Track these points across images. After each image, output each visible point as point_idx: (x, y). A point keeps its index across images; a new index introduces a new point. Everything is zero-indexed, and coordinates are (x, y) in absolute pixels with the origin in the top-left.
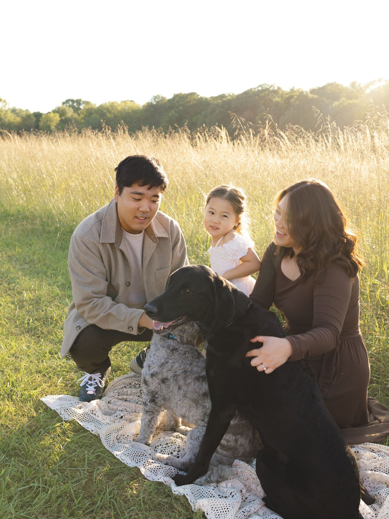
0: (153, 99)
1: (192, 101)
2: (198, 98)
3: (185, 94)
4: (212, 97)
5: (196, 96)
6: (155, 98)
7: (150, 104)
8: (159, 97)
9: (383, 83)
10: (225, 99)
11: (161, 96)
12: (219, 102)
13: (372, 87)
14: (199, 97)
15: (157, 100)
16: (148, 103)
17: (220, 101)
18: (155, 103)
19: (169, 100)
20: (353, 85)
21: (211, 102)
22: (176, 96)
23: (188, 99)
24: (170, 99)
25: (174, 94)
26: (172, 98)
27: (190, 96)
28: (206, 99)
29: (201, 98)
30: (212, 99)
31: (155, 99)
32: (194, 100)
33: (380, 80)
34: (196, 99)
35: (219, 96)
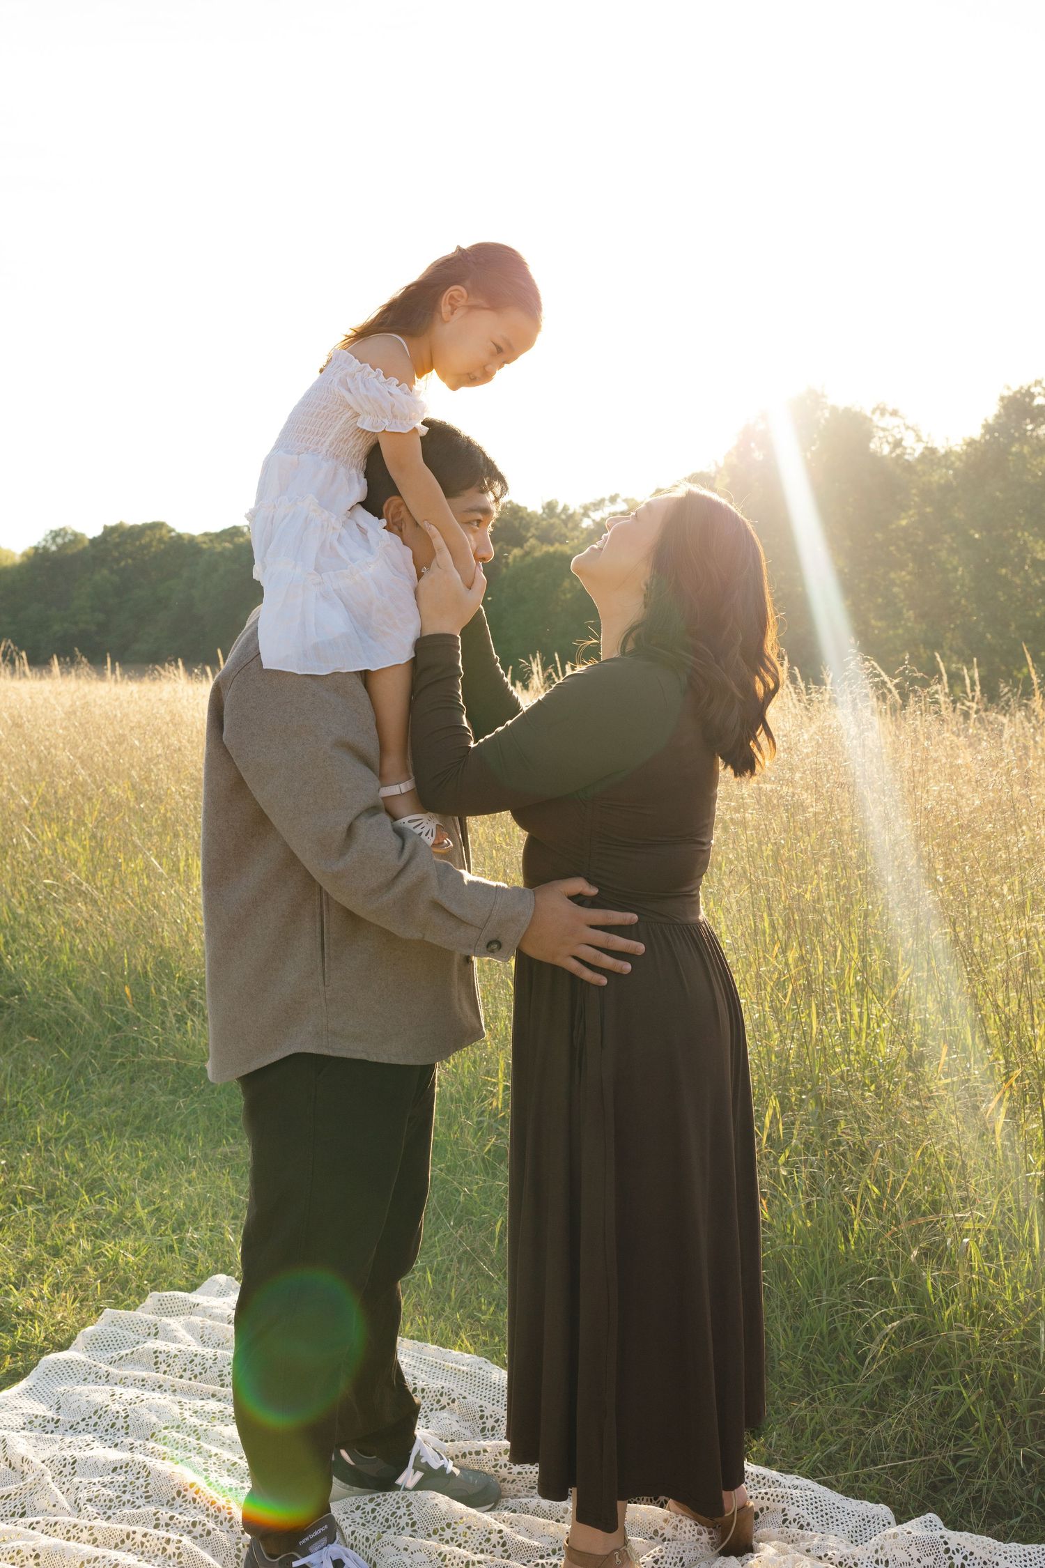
0: (49, 538)
1: (154, 543)
2: (171, 538)
3: (133, 527)
4: (206, 534)
5: (164, 531)
6: (56, 534)
7: (41, 551)
8: (66, 533)
9: (621, 506)
10: (241, 540)
11: (70, 531)
12: (224, 548)
13: (597, 516)
14: (173, 534)
15: (59, 540)
16: (36, 548)
17: (227, 545)
18: (54, 548)
19: (94, 541)
20: (550, 507)
21: (205, 546)
22: (109, 531)
23: (145, 540)
24: (94, 538)
25: (105, 527)
26: (99, 537)
27: (148, 532)
28: (192, 539)
29: (180, 536)
30: (206, 539)
31: (54, 539)
32: (161, 540)
33: (613, 499)
34: (166, 539)
35: (224, 532)
